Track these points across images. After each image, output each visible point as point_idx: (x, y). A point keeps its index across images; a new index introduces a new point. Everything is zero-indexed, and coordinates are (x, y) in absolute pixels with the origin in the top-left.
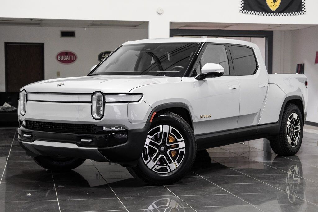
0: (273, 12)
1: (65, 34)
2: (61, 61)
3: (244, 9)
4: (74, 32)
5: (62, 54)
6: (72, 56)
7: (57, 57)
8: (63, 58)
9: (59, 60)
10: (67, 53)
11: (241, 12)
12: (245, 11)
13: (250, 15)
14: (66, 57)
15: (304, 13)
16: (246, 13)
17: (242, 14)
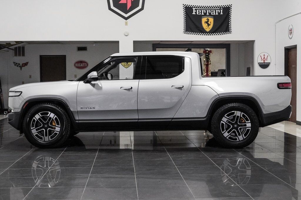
0: (208, 33)
1: (81, 49)
2: (77, 67)
3: (186, 31)
4: (86, 47)
5: (78, 62)
6: (85, 64)
7: (75, 65)
8: (79, 65)
9: (76, 67)
10: (81, 62)
11: (184, 33)
12: (187, 32)
13: (191, 35)
14: (81, 65)
15: (230, 33)
16: (188, 33)
17: (185, 34)
